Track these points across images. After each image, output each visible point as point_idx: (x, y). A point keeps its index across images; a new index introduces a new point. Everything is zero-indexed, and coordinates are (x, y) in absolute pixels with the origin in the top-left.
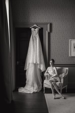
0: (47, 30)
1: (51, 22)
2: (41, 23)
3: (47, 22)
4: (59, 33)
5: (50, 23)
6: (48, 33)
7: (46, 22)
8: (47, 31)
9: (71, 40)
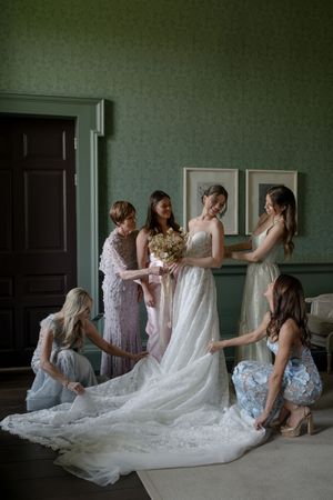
0: (94, 127)
1: (109, 95)
2: (66, 95)
3: (95, 96)
4: (142, 141)
5: (106, 101)
6: (99, 138)
7: (91, 93)
8: (92, 132)
9: (188, 171)
